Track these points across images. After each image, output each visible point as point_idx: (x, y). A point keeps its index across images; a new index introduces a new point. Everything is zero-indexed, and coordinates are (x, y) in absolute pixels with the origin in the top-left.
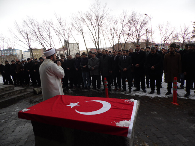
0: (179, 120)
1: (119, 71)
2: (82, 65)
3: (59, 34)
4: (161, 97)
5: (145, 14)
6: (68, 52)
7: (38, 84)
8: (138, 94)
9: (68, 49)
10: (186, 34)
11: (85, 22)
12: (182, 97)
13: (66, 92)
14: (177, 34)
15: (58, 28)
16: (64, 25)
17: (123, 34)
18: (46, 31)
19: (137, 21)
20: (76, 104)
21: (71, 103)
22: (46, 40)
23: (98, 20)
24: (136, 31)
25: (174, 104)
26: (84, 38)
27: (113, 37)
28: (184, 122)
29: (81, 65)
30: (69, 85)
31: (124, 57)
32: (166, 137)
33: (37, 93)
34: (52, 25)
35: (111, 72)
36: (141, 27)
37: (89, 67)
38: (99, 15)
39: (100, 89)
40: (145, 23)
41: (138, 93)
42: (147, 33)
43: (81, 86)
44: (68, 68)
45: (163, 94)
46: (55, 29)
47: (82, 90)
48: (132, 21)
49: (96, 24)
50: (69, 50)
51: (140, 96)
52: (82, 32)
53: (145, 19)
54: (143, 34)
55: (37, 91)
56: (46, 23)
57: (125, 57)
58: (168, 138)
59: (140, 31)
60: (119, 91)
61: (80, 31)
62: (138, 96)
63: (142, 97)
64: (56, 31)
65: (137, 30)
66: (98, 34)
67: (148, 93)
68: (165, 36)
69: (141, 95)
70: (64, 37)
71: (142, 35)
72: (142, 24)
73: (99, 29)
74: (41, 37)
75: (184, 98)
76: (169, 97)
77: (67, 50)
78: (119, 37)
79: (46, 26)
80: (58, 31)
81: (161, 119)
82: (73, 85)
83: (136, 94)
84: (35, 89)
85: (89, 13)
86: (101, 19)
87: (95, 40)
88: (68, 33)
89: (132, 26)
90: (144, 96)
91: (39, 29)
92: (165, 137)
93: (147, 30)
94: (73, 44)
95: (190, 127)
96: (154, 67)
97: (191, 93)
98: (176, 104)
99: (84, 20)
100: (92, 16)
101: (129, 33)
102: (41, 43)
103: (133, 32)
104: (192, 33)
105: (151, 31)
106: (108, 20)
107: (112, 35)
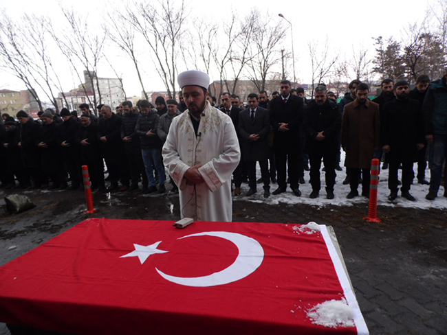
0: (394, 259)
2: (141, 129)
3: (69, 53)
4: (337, 204)
5: (280, 15)
6: (98, 100)
7: (17, 182)
8: (285, 200)
9: (97, 92)
10: (362, 64)
11: (138, 25)
12: (383, 202)
13: (102, 202)
14: (346, 62)
15: (66, 37)
16: (84, 30)
17: (231, 59)
18: (34, 42)
19: (262, 28)
20: (153, 249)
21: (136, 246)
22: (35, 67)
23: (170, 22)
24: (261, 53)
25: (371, 220)
26: (136, 64)
27: (207, 65)
28: (406, 264)
29: (138, 131)
30: (108, 185)
31: (253, 112)
32: (381, 308)
33: (18, 209)
34: (49, 28)
36: (271, 44)
38: (173, 9)
40: (279, 34)
41: (284, 197)
42: (283, 58)
43: (140, 184)
44: (104, 138)
45: (340, 198)
46: (57, 39)
48: (251, 29)
49: (165, 31)
50: (100, 96)
51: (289, 204)
52: (132, 52)
53: (281, 26)
54: (276, 61)
55: (18, 203)
56: (33, 21)
57: (255, 110)
58: (386, 311)
59: (269, 53)
60: (236, 195)
61: (126, 47)
62: (286, 204)
63: (296, 205)
64: (61, 44)
65: (262, 51)
66: (173, 57)
67: (307, 196)
68: (321, 65)
69: (291, 202)
70: (84, 60)
71: (273, 63)
72: (274, 38)
73: (173, 44)
74: (19, 58)
75: (387, 205)
76: (354, 204)
77: (94, 95)
78: (222, 67)
79: (32, 31)
80: (68, 45)
81: (354, 260)
82: (119, 182)
83: (280, 199)
84: (11, 198)
86: (179, 20)
87: (163, 70)
88: (94, 50)
89: (250, 40)
90: (300, 203)
91: (11, 36)
92: (378, 310)
93: (282, 51)
94: (108, 79)
95: (424, 277)
96: (323, 134)
98: (375, 220)
99: (134, 18)
100: (155, 11)
101: (244, 58)
102: (21, 75)
103: (253, 55)
104: (373, 62)
105: (291, 55)
106: (194, 23)
107: (204, 60)
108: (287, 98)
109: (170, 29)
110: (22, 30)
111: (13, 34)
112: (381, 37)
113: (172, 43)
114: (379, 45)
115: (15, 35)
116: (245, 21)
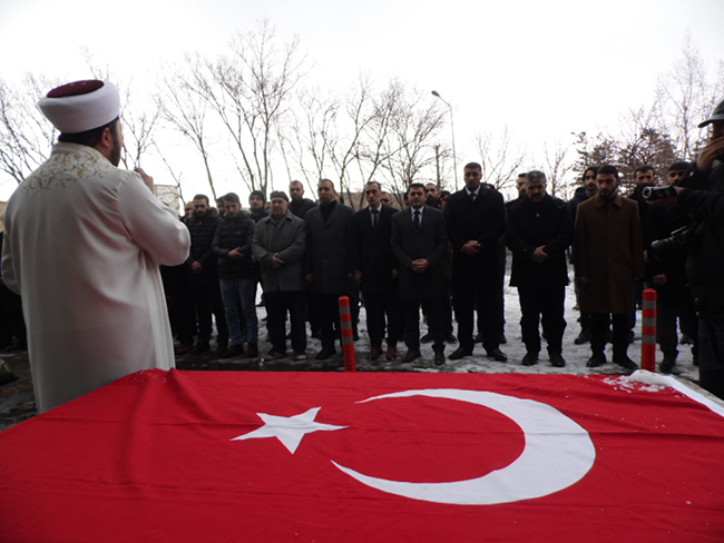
1: (394, 272)
2: (220, 246)
5: (434, 93)
8: (479, 369)
10: (560, 170)
11: (211, 99)
17: (357, 156)
19: (407, 111)
21: (262, 416)
23: (264, 96)
24: (404, 149)
26: (205, 159)
27: (320, 165)
29: (216, 249)
31: (417, 213)
35: (358, 276)
36: (420, 135)
37: (259, 252)
38: (268, 76)
39: (303, 353)
40: (432, 121)
41: (475, 363)
42: (438, 157)
45: (576, 365)
47: (220, 361)
48: (389, 113)
49: (255, 109)
52: (200, 140)
53: (435, 109)
54: (428, 162)
57: (421, 210)
59: (417, 148)
60: (389, 359)
61: (190, 131)
65: (406, 146)
66: (265, 150)
68: (497, 170)
71: (422, 165)
72: (425, 126)
73: (267, 130)
74: (12, 142)
78: (343, 169)
85: (230, 63)
86: (277, 93)
88: (138, 133)
89: (388, 129)
93: (437, 148)
96: (544, 250)
97: (679, 358)
99: (207, 88)
100: (241, 78)
101: (378, 155)
102: (12, 169)
103: (392, 151)
104: (574, 169)
105: (452, 152)
106: (300, 98)
107: (315, 155)
108: (476, 192)
109: (262, 106)
110: (21, 99)
111: (5, 103)
112: (584, 133)
113: (264, 128)
114: (582, 145)
115: (8, 104)
116: (380, 100)
